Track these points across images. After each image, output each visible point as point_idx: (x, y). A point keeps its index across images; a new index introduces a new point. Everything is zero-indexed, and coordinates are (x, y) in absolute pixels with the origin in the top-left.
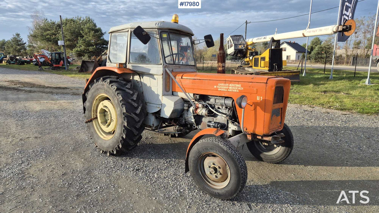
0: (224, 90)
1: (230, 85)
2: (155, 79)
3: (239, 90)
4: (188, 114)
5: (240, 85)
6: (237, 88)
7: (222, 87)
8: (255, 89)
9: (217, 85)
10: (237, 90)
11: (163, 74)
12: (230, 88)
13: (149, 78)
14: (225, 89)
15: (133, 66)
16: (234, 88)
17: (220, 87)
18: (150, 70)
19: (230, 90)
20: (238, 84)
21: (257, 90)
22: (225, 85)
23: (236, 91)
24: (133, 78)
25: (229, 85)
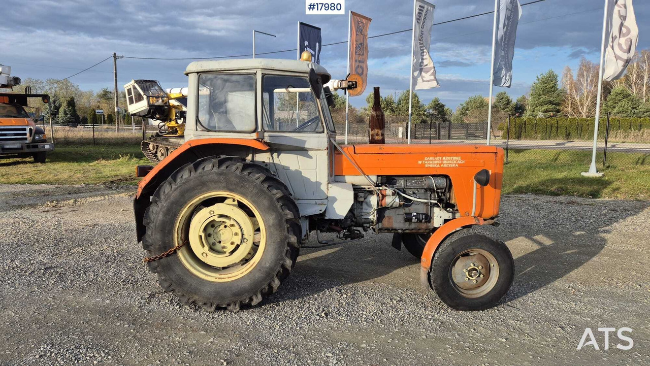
0: (435, 166)
1: (444, 158)
2: (311, 157)
3: (458, 164)
4: (362, 209)
5: (459, 158)
6: (455, 162)
7: (431, 162)
8: (482, 161)
9: (423, 159)
10: (456, 164)
11: (327, 149)
12: (444, 162)
13: (296, 156)
14: (437, 164)
15: (270, 136)
16: (451, 162)
17: (428, 162)
18: (305, 141)
19: (445, 166)
20: (457, 156)
21: (484, 162)
22: (436, 158)
23: (454, 166)
24: (253, 157)
25: (442, 159)
